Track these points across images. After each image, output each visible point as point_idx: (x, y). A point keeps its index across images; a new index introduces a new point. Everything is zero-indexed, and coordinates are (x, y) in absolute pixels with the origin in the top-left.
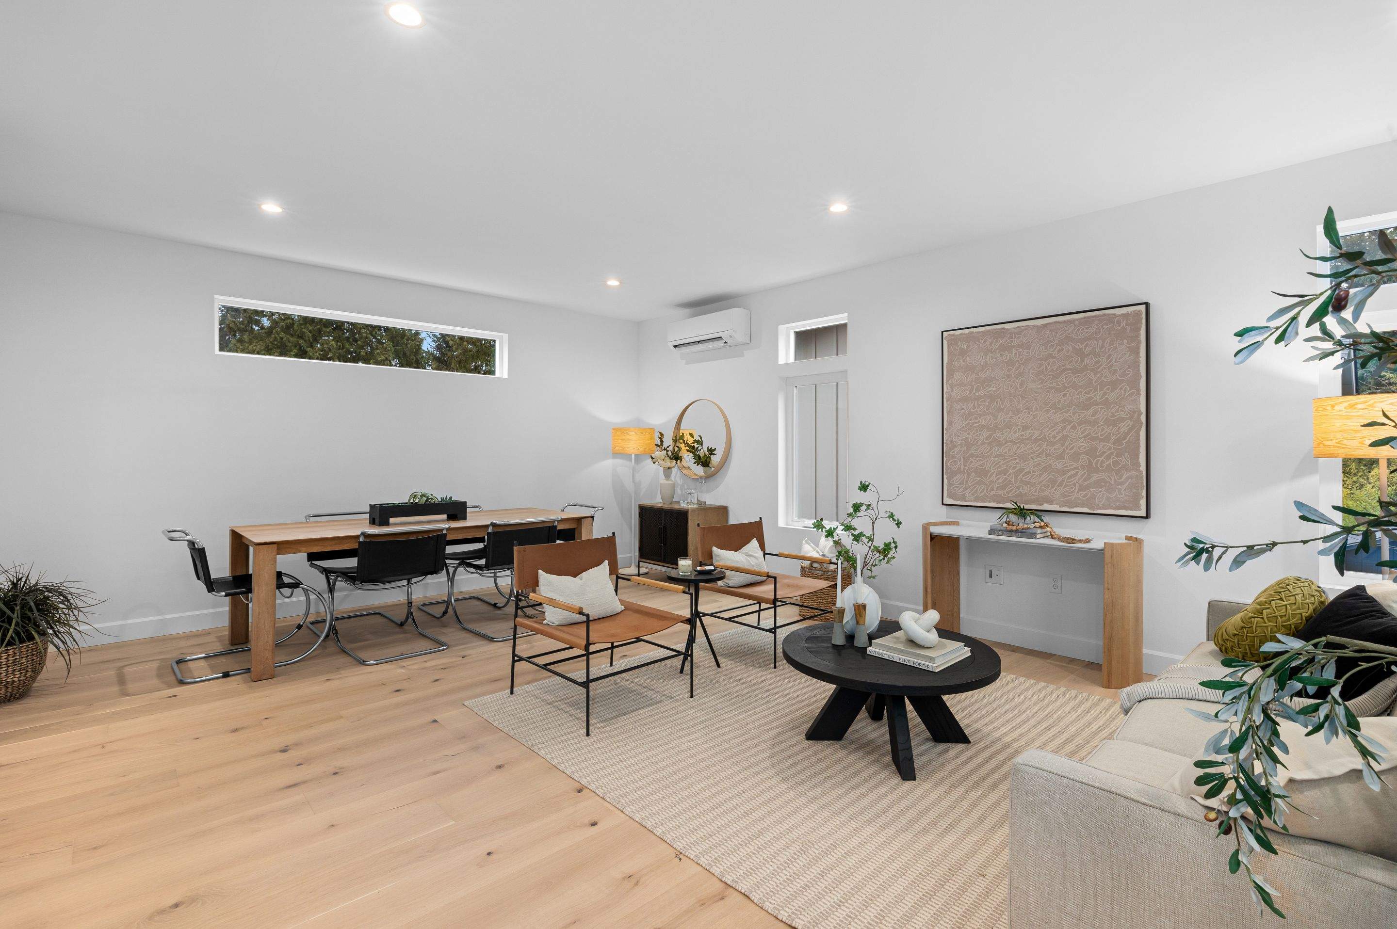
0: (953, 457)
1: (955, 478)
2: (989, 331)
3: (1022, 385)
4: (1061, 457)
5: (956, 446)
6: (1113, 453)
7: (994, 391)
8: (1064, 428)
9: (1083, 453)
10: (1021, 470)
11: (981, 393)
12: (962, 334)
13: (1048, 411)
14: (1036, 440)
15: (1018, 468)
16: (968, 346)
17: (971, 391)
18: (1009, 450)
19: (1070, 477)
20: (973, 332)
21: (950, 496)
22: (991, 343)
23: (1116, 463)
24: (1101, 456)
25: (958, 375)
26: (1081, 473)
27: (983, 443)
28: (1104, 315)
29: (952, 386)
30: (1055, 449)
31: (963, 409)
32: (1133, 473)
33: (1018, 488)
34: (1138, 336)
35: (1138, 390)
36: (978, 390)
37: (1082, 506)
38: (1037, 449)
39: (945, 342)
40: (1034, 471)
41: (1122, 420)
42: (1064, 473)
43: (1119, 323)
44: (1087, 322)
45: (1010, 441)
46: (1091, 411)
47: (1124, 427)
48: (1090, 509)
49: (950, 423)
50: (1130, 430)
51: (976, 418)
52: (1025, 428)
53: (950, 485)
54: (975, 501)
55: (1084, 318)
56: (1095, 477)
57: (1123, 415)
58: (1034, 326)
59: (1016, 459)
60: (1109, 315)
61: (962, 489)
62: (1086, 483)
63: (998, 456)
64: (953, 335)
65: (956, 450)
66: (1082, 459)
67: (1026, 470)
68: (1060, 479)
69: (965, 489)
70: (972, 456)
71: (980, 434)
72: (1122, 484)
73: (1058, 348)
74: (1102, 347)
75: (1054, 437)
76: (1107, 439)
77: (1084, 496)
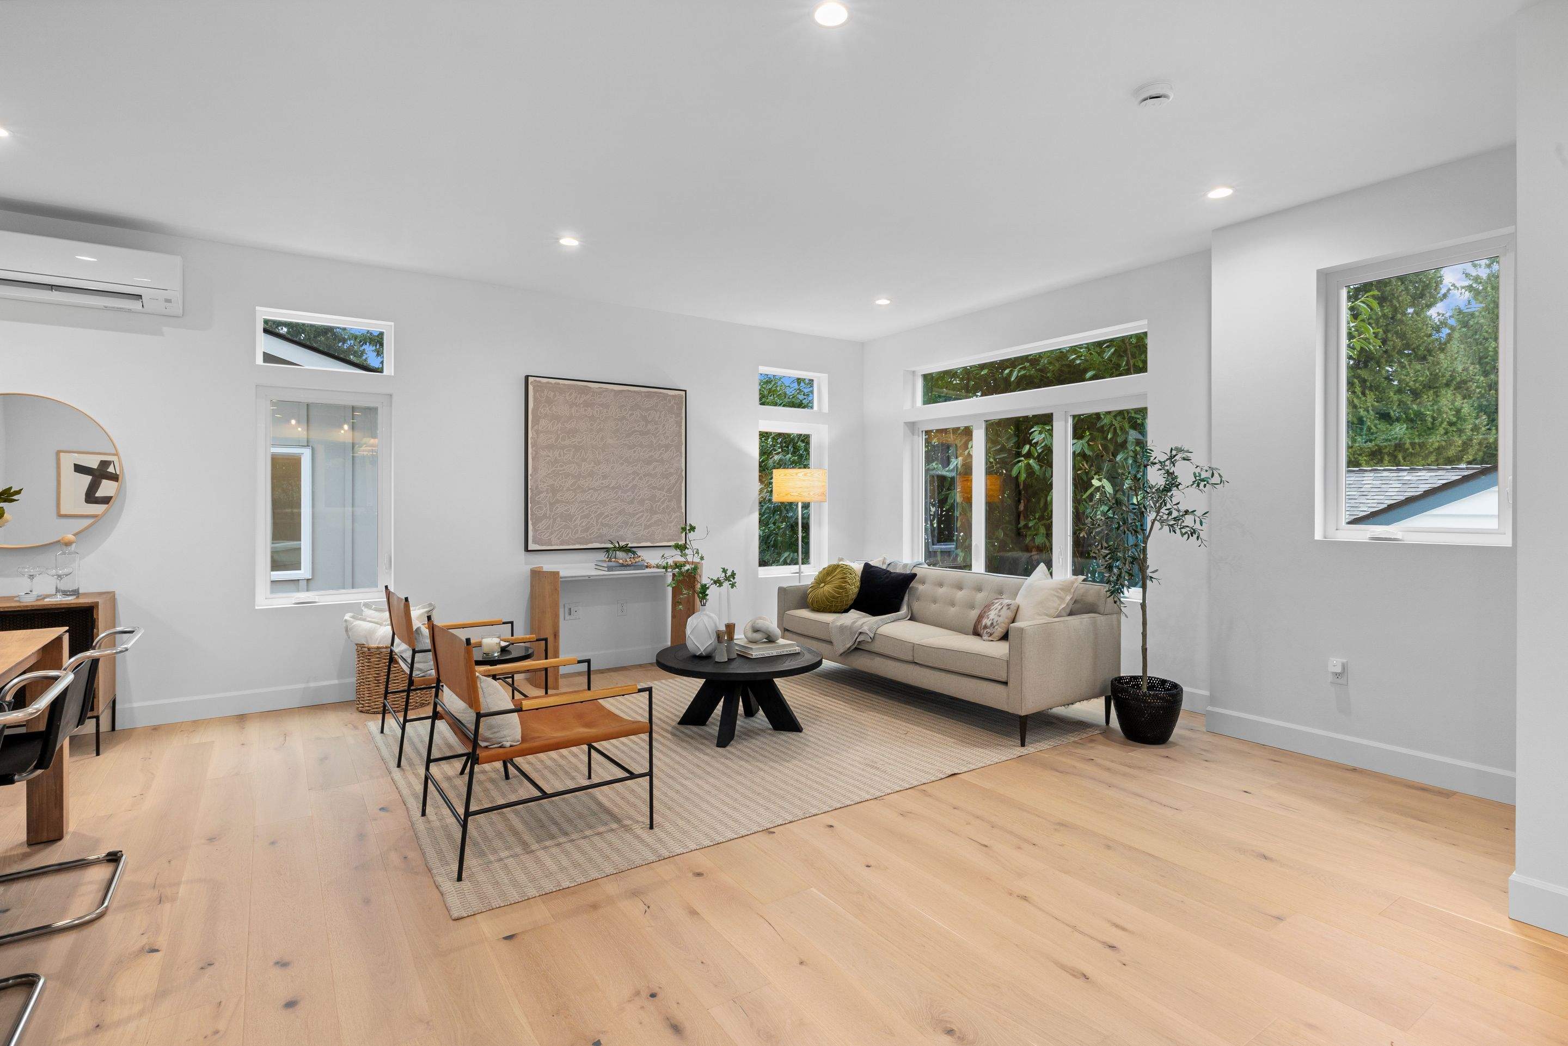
0: (539, 503)
1: (540, 524)
2: (574, 386)
3: (602, 439)
4: (632, 502)
5: (542, 492)
6: (666, 499)
7: (579, 443)
8: (634, 479)
9: (647, 499)
10: (601, 514)
11: (567, 442)
12: (548, 383)
13: (622, 464)
14: (613, 488)
15: (598, 512)
16: (555, 396)
17: (556, 440)
18: (592, 496)
19: (638, 519)
20: (559, 384)
21: (535, 542)
22: (576, 398)
23: (667, 506)
24: (658, 501)
25: (543, 422)
26: (646, 515)
27: (568, 490)
28: (661, 393)
29: (537, 432)
30: (628, 496)
31: (549, 456)
32: (678, 514)
33: (599, 530)
34: (681, 413)
35: (681, 453)
36: (563, 439)
37: (646, 541)
38: (615, 495)
39: (531, 388)
40: (612, 515)
41: (671, 474)
42: (634, 515)
43: (670, 401)
44: (649, 395)
45: (592, 489)
46: (651, 467)
47: (673, 479)
48: (652, 543)
49: (535, 469)
50: (676, 482)
51: (561, 466)
52: (605, 477)
53: (535, 530)
54: (561, 544)
55: (648, 392)
56: (655, 517)
57: (672, 470)
58: (612, 390)
59: (597, 505)
60: (664, 394)
61: (548, 534)
62: (649, 523)
63: (582, 502)
64: (540, 382)
65: (542, 495)
66: (647, 504)
67: (606, 514)
68: (631, 521)
69: (551, 533)
70: (558, 501)
71: (565, 482)
72: (671, 522)
73: (630, 412)
74: (660, 417)
75: (627, 486)
76: (661, 489)
77: (648, 533)
